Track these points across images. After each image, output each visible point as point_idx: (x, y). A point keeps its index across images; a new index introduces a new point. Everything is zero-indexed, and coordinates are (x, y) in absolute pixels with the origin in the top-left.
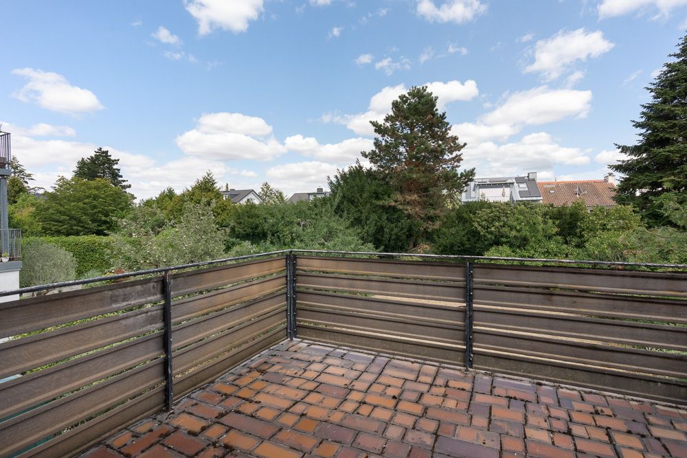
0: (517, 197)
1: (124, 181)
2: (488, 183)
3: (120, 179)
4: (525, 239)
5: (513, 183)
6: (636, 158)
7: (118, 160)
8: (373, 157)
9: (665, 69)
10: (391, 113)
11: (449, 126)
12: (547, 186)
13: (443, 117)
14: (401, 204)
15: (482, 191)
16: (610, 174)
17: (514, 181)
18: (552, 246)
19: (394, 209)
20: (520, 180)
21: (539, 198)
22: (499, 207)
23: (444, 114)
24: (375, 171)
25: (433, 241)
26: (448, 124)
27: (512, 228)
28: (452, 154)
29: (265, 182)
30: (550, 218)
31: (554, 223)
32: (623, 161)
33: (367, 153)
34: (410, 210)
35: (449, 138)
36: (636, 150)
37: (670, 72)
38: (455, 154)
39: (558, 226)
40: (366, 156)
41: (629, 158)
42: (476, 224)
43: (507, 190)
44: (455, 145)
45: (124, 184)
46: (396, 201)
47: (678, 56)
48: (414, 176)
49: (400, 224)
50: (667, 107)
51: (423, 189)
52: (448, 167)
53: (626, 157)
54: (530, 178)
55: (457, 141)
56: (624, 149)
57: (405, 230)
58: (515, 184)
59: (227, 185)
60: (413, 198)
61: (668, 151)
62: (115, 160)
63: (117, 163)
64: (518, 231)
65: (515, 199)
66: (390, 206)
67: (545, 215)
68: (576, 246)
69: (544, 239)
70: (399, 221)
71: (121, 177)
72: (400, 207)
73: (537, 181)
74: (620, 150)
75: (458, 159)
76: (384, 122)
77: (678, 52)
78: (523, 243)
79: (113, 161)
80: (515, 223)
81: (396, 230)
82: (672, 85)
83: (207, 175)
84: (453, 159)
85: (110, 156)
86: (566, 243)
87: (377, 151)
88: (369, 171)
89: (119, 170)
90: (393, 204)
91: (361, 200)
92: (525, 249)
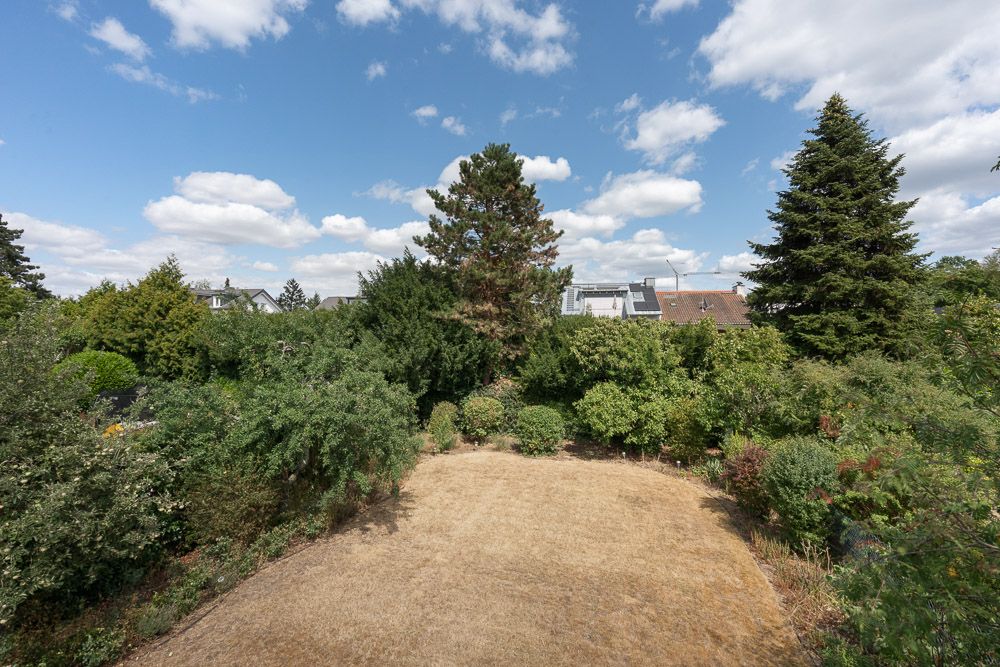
0: (632, 311)
1: (31, 268)
2: (596, 290)
3: (25, 263)
4: (638, 372)
5: (626, 292)
6: (772, 262)
7: (22, 231)
8: (430, 243)
9: (804, 148)
10: (459, 181)
11: (539, 205)
12: (667, 297)
13: (532, 191)
14: (469, 317)
15: (588, 300)
16: (740, 284)
17: (628, 288)
18: (674, 382)
19: (457, 324)
20: (635, 288)
21: (658, 312)
22: (604, 325)
23: (533, 187)
24: (434, 267)
25: (516, 373)
26: (539, 201)
27: (621, 356)
28: (543, 246)
29: (290, 278)
30: (672, 342)
31: (676, 350)
32: (758, 266)
33: (422, 239)
34: (483, 327)
35: (540, 222)
36: (772, 251)
37: (809, 152)
38: (547, 247)
39: (683, 354)
40: (421, 244)
41: (764, 261)
42: (574, 350)
43: (620, 301)
44: (548, 234)
45: (30, 272)
46: (462, 313)
47: (817, 133)
48: (488, 275)
49: (467, 346)
50: (806, 195)
51: (503, 297)
52: (539, 265)
53: (761, 260)
54: (648, 284)
55: (551, 227)
56: (759, 250)
57: (475, 357)
58: (629, 293)
59: (228, 280)
60: (486, 308)
61: (810, 254)
62: (15, 232)
63: (18, 237)
64: (630, 361)
65: (628, 313)
66: (453, 320)
67: (664, 336)
68: (703, 382)
69: (664, 372)
70: (466, 343)
71: (27, 260)
72: (467, 322)
73: (656, 290)
74: (754, 249)
75: (551, 253)
76: (448, 193)
77: (817, 127)
78: (635, 379)
79: (11, 233)
80: (625, 350)
81: (461, 356)
82: (811, 168)
83: (167, 262)
84: (545, 253)
85: (6, 224)
86: (691, 377)
87: (436, 236)
88: (426, 267)
89: (21, 248)
90: (457, 316)
91: (406, 309)
92: (639, 388)
